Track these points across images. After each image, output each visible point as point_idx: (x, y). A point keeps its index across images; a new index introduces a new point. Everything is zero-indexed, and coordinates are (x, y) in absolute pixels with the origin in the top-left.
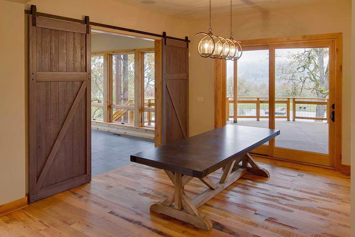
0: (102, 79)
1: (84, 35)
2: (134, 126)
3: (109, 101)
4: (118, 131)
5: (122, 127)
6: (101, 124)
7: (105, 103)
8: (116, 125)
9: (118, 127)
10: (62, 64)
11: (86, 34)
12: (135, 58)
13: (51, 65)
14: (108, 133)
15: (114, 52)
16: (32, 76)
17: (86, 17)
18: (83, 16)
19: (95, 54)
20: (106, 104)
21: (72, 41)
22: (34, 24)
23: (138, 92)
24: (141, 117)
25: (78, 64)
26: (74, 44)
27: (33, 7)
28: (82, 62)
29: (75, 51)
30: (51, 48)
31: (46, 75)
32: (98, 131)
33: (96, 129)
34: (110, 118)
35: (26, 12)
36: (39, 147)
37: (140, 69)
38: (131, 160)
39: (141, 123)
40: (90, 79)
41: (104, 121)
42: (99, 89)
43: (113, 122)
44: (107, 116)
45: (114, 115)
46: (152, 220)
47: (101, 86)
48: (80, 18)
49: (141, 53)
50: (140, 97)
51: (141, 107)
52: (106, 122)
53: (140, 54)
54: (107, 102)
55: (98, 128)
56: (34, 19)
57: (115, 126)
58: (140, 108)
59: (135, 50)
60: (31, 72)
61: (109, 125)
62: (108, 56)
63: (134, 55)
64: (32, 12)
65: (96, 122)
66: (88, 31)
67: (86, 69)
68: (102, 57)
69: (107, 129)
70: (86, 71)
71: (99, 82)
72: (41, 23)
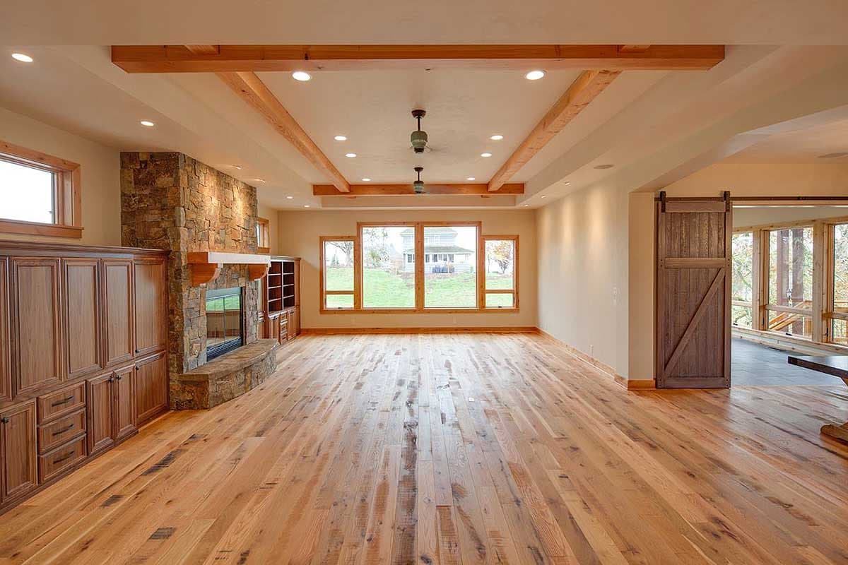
0: (750, 267)
1: (723, 214)
2: (811, 340)
3: (761, 299)
4: (779, 344)
5: (787, 340)
6: (747, 332)
7: (755, 302)
8: (774, 335)
9: (780, 338)
10: (694, 249)
11: (725, 213)
12: (815, 235)
13: (681, 251)
14: (761, 345)
15: (773, 226)
16: (660, 263)
17: (725, 192)
18: (722, 192)
19: (738, 231)
20: (756, 304)
21: (706, 222)
22: (663, 210)
23: (819, 286)
24: (827, 326)
25: (713, 249)
26: (709, 225)
27: (663, 194)
28: (720, 246)
29: (710, 233)
30: (681, 233)
31: (676, 261)
32: (741, 340)
33: (740, 337)
34: (763, 325)
35: (656, 199)
36: (667, 334)
37: (825, 251)
38: (789, 362)
39: (825, 336)
40: (730, 266)
41: (753, 328)
42: (746, 283)
43: (770, 331)
45: (772, 322)
46: (821, 439)
47: (749, 279)
48: (717, 195)
49: (828, 225)
50: (825, 296)
51: (827, 311)
52: (757, 329)
53: (826, 227)
54: (759, 301)
56: (663, 205)
57: (772, 337)
58: (824, 312)
59: (814, 221)
60: (660, 258)
61: (762, 334)
62: (762, 233)
63: (812, 229)
64: (662, 199)
65: (739, 329)
66: (728, 209)
67: (726, 253)
68: (751, 234)
69: (758, 339)
70: (725, 257)
71: (744, 272)
72: (670, 208)
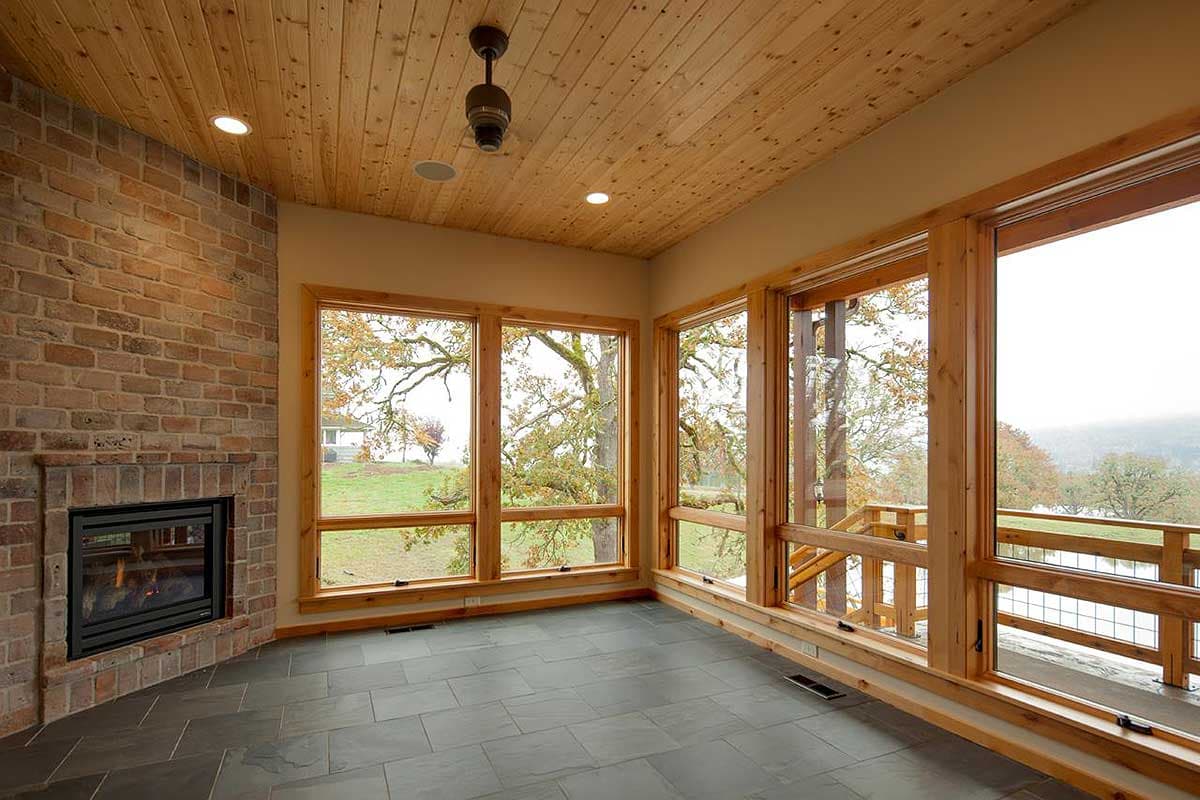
3: (770, 509)
4: (819, 661)
5: (839, 646)
6: (735, 608)
7: (754, 516)
8: (806, 628)
9: (820, 641)
15: (797, 270)
20: (757, 521)
24: (978, 609)
33: (716, 623)
34: (775, 588)
39: (973, 652)
41: (749, 597)
43: (791, 610)
44: (761, 574)
51: (975, 554)
52: (758, 603)
54: (764, 511)
55: (721, 623)
57: (800, 633)
58: (971, 557)
61: (773, 620)
62: (770, 298)
69: (760, 636)
